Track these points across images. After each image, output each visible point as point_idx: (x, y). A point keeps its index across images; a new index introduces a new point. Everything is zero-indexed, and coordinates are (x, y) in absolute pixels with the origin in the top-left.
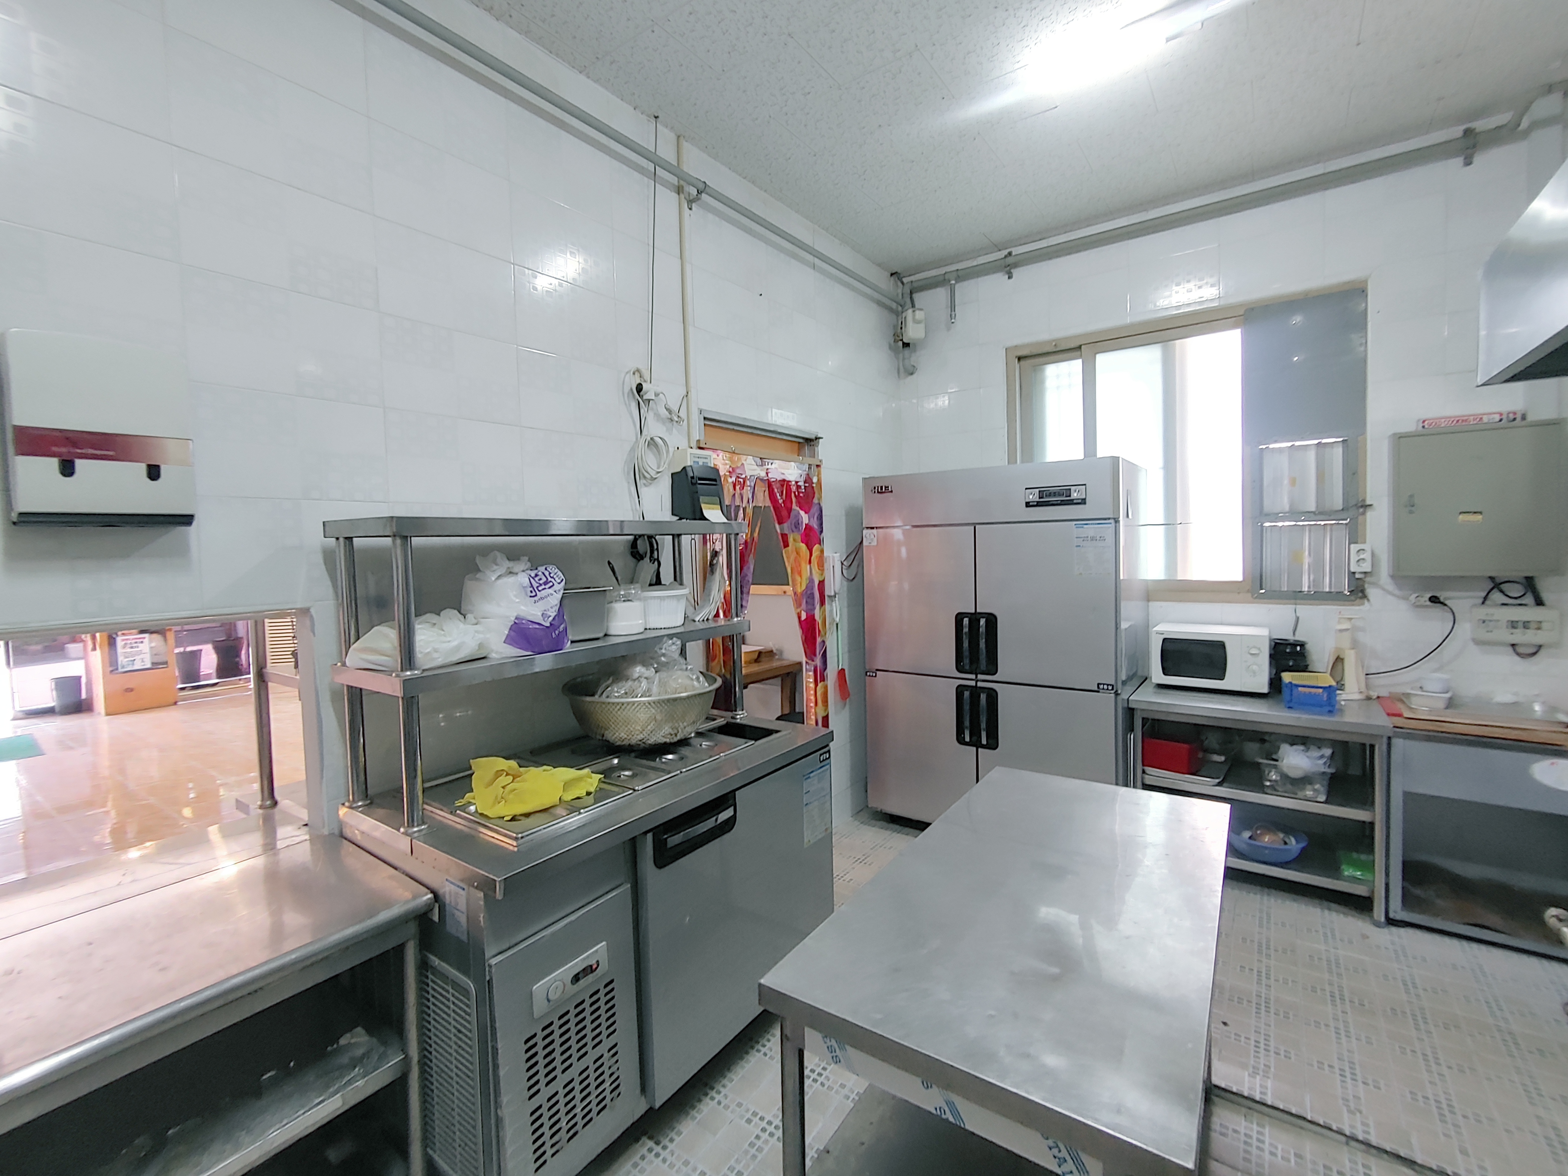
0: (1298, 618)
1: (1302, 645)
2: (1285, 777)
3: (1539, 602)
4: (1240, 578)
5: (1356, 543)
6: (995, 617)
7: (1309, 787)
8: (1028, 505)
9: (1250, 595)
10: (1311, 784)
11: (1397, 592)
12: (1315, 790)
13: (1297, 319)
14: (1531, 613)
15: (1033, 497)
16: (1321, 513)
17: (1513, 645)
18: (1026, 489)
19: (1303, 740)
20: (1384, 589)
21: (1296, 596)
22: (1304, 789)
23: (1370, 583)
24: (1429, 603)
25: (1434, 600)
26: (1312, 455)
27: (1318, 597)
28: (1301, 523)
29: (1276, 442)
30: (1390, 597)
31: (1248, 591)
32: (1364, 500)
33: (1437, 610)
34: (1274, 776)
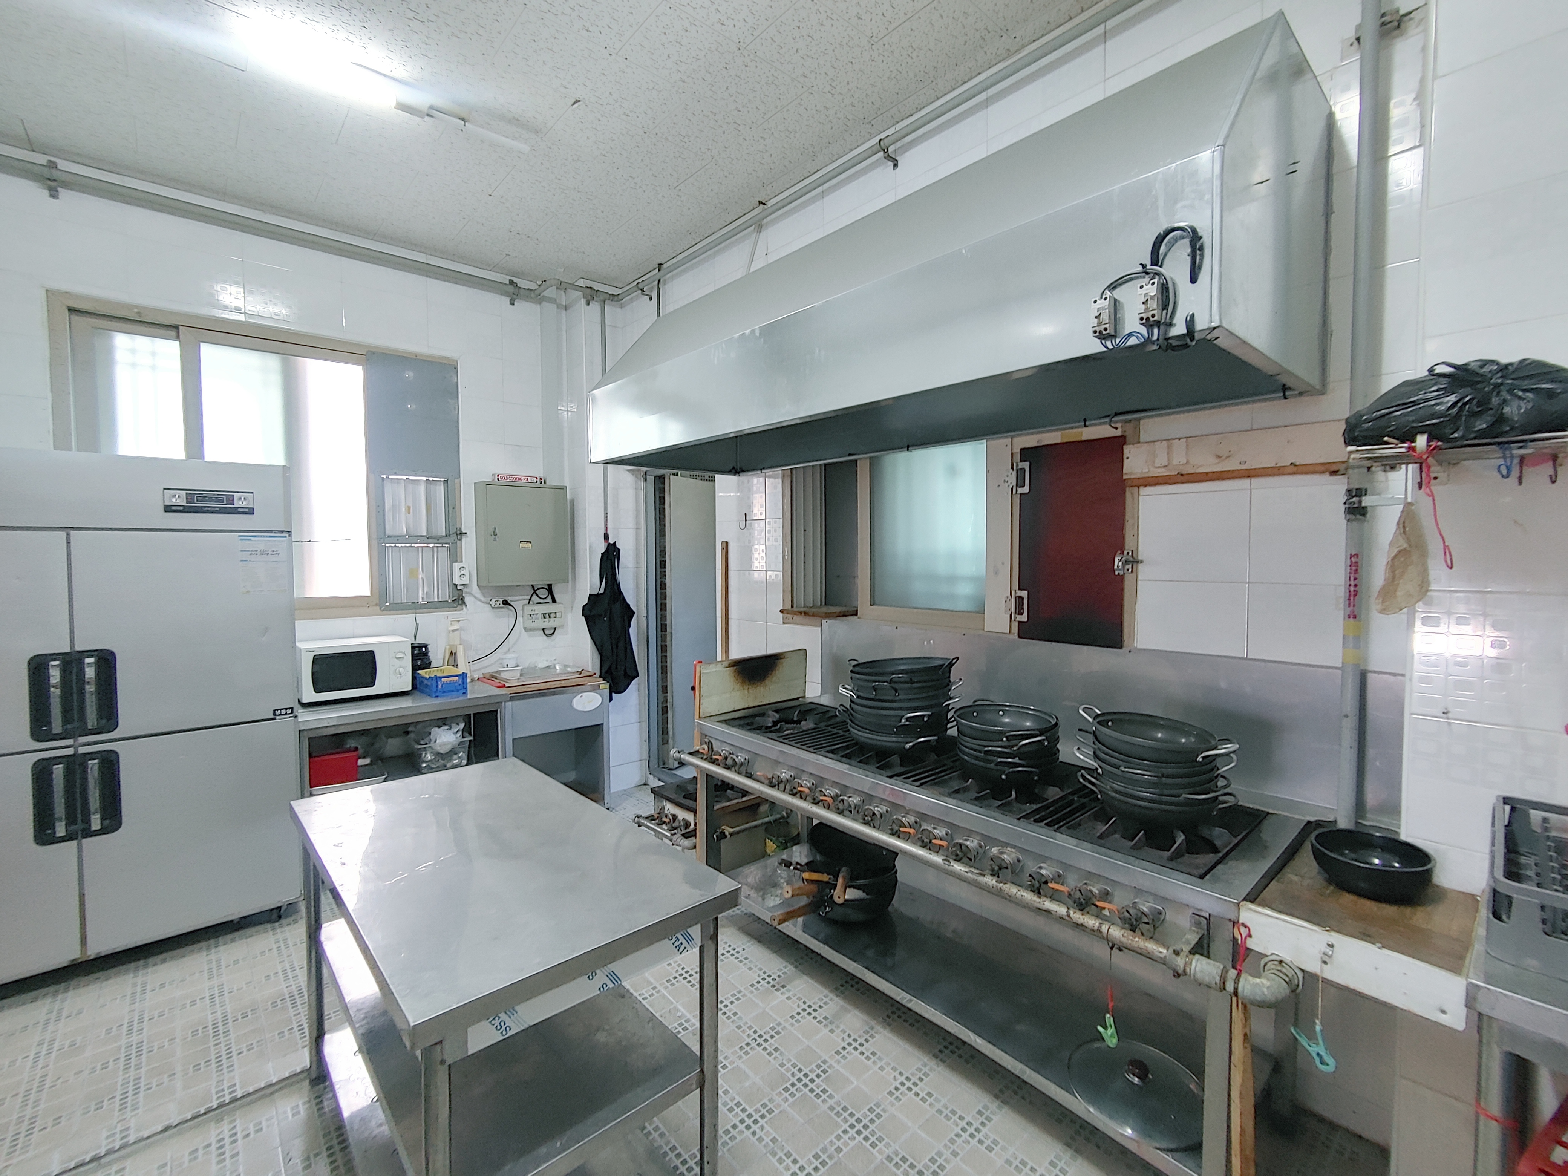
0: (417, 625)
1: (426, 646)
2: (438, 754)
3: (554, 601)
4: (367, 593)
5: (456, 562)
6: (112, 654)
7: (455, 757)
8: (168, 509)
9: (378, 608)
10: (456, 754)
11: (483, 599)
12: (459, 758)
13: (409, 374)
14: (550, 608)
15: (180, 500)
16: (429, 538)
17: (543, 629)
18: (165, 489)
19: (443, 722)
20: (475, 597)
21: (415, 607)
22: (451, 760)
23: (466, 593)
24: (502, 605)
25: (505, 603)
26: (422, 489)
27: (431, 606)
28: (416, 545)
29: (395, 474)
30: (479, 603)
31: (376, 605)
32: (460, 529)
33: (506, 610)
34: (429, 757)
